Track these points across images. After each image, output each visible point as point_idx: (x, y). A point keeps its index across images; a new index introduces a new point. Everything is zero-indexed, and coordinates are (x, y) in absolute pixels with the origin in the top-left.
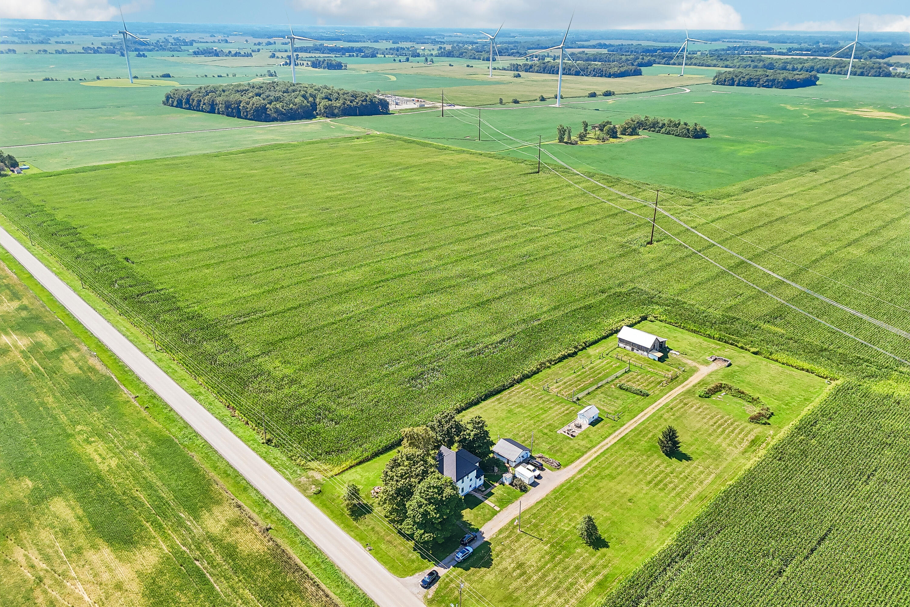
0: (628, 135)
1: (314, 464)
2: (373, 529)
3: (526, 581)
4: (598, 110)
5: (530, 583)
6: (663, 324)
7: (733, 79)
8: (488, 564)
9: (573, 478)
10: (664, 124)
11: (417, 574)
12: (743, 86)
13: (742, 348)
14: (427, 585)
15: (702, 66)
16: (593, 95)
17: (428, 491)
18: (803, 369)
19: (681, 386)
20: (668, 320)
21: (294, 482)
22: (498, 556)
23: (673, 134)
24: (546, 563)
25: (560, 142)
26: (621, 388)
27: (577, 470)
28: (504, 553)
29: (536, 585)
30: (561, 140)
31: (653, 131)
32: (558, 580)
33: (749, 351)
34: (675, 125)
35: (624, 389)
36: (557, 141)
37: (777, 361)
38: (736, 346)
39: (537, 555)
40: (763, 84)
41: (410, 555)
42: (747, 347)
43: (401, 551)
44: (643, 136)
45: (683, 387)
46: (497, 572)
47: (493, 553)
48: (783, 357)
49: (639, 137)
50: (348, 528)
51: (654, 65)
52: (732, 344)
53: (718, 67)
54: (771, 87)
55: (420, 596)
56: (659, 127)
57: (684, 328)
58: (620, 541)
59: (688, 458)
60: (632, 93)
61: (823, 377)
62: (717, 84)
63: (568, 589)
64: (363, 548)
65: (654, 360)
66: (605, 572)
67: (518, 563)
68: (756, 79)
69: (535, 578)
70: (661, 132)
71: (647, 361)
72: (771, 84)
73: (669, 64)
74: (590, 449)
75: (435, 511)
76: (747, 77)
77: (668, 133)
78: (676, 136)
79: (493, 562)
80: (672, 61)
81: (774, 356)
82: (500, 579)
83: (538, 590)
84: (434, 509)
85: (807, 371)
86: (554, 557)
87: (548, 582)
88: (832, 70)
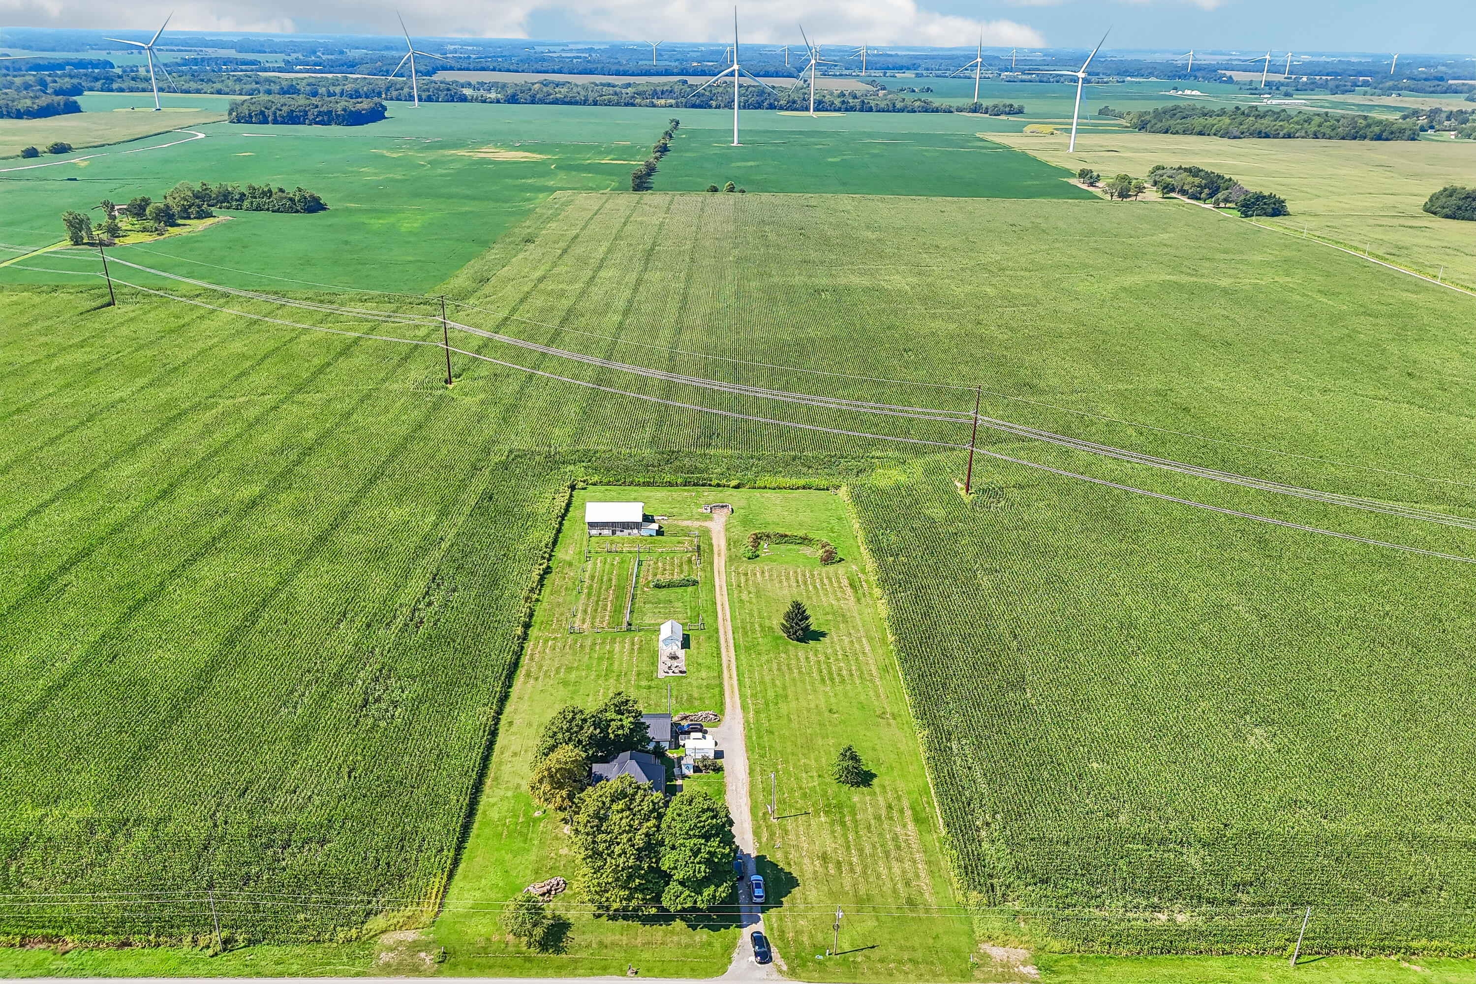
0: (195, 218)
1: (376, 923)
2: (601, 944)
3: (852, 871)
4: (75, 179)
5: (858, 869)
6: (599, 487)
7: (262, 113)
8: (791, 882)
9: (747, 722)
10: (243, 195)
11: (735, 955)
12: (283, 123)
13: (718, 485)
14: (764, 957)
15: (175, 92)
16: (31, 153)
17: (700, 822)
18: (798, 488)
19: (716, 556)
20: (605, 480)
21: (377, 971)
22: (789, 864)
23: (268, 210)
24: (845, 836)
25: (76, 243)
26: (658, 586)
27: (739, 710)
28: (791, 856)
29: (865, 867)
30: (77, 241)
31: (228, 208)
32: (878, 845)
33: (728, 486)
34: (264, 193)
35: (664, 587)
36: (68, 243)
37: (765, 487)
38: (710, 485)
39: (826, 834)
40: (314, 119)
41: (697, 938)
42: (724, 482)
43: (679, 943)
44: (221, 218)
45: (719, 555)
46: (813, 883)
47: (781, 865)
48: (766, 479)
49: (216, 220)
50: (560, 970)
51: (86, 93)
52: (703, 485)
53: (205, 93)
54: (328, 123)
55: (775, 975)
56: (237, 200)
57: (631, 484)
58: (879, 763)
59: (823, 635)
60: (103, 145)
61: (823, 489)
62: (239, 122)
63: (898, 848)
64: (625, 978)
65: (651, 536)
66: (905, 803)
67: (818, 857)
68: (300, 111)
69: (855, 860)
70: (244, 207)
71: (643, 539)
72: (327, 118)
73: (112, 90)
74: (720, 676)
75: (722, 845)
76: (285, 108)
77: (258, 209)
78: (273, 211)
79: (794, 875)
80: (115, 86)
81: (759, 483)
82: (826, 888)
83: (874, 870)
84: (720, 842)
85: (804, 488)
86: (843, 824)
87: (873, 855)
88: (386, 94)
